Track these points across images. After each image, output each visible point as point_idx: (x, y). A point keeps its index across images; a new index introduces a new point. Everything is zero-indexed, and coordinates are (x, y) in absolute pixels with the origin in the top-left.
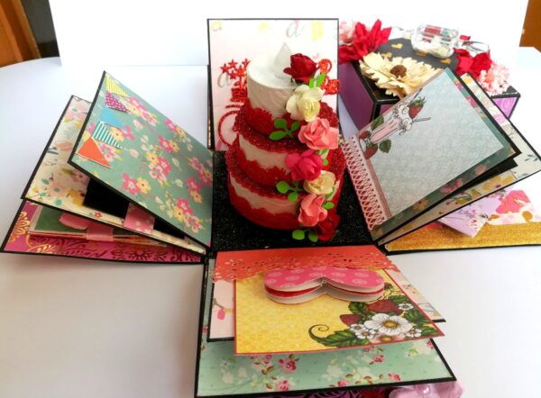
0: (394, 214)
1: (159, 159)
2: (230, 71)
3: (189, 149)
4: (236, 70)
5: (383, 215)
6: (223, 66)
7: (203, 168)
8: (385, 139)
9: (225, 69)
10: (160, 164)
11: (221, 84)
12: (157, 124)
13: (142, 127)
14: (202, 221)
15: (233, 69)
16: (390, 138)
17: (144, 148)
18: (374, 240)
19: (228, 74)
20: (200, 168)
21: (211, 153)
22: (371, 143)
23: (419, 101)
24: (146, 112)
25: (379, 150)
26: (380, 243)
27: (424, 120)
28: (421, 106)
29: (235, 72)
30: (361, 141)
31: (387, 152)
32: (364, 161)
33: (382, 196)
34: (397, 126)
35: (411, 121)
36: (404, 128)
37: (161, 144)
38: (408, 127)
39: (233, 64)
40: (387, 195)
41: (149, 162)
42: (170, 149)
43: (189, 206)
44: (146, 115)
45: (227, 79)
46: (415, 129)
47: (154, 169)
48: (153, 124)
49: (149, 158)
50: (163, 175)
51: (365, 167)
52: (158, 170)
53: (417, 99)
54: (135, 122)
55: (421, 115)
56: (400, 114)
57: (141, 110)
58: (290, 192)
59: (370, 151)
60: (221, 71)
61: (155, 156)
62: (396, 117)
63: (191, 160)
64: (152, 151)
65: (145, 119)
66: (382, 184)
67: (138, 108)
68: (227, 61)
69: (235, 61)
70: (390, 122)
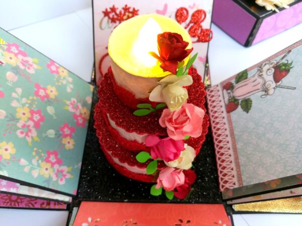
0: (245, 184)
1: (32, 112)
2: (111, 15)
3: (69, 90)
4: (116, 14)
5: (235, 180)
6: (104, 10)
7: (80, 107)
8: (246, 97)
9: (106, 13)
10: (31, 119)
11: (103, 27)
12: (36, 70)
13: (16, 78)
14: (70, 169)
15: (113, 14)
16: (252, 98)
17: (14, 104)
18: (224, 198)
19: (109, 18)
20: (77, 108)
21: (92, 87)
22: (234, 97)
23: (285, 65)
24: (25, 59)
25: (240, 107)
26: (229, 203)
27: (288, 88)
28: (287, 71)
29: (115, 17)
30: (225, 91)
31: (247, 112)
32: (225, 114)
33: (237, 158)
34: (259, 86)
35: (274, 85)
36: (266, 91)
37: (37, 94)
38: (271, 91)
39: (113, 9)
40: (242, 160)
41: (18, 120)
42: (47, 96)
43: (59, 156)
44: (24, 63)
45: (108, 22)
46: (278, 95)
47: (24, 126)
48: (31, 71)
49: (19, 115)
50: (34, 130)
51: (225, 120)
52: (29, 126)
53: (284, 61)
54: (9, 74)
55: (285, 81)
56: (264, 73)
57: (20, 57)
58: (150, 160)
59: (232, 106)
60: (103, 15)
61: (27, 111)
62: (260, 76)
63: (68, 102)
64: (23, 105)
65: (22, 67)
66: (239, 146)
67: (16, 55)
68: (109, 6)
69: (116, 7)
70: (253, 79)
